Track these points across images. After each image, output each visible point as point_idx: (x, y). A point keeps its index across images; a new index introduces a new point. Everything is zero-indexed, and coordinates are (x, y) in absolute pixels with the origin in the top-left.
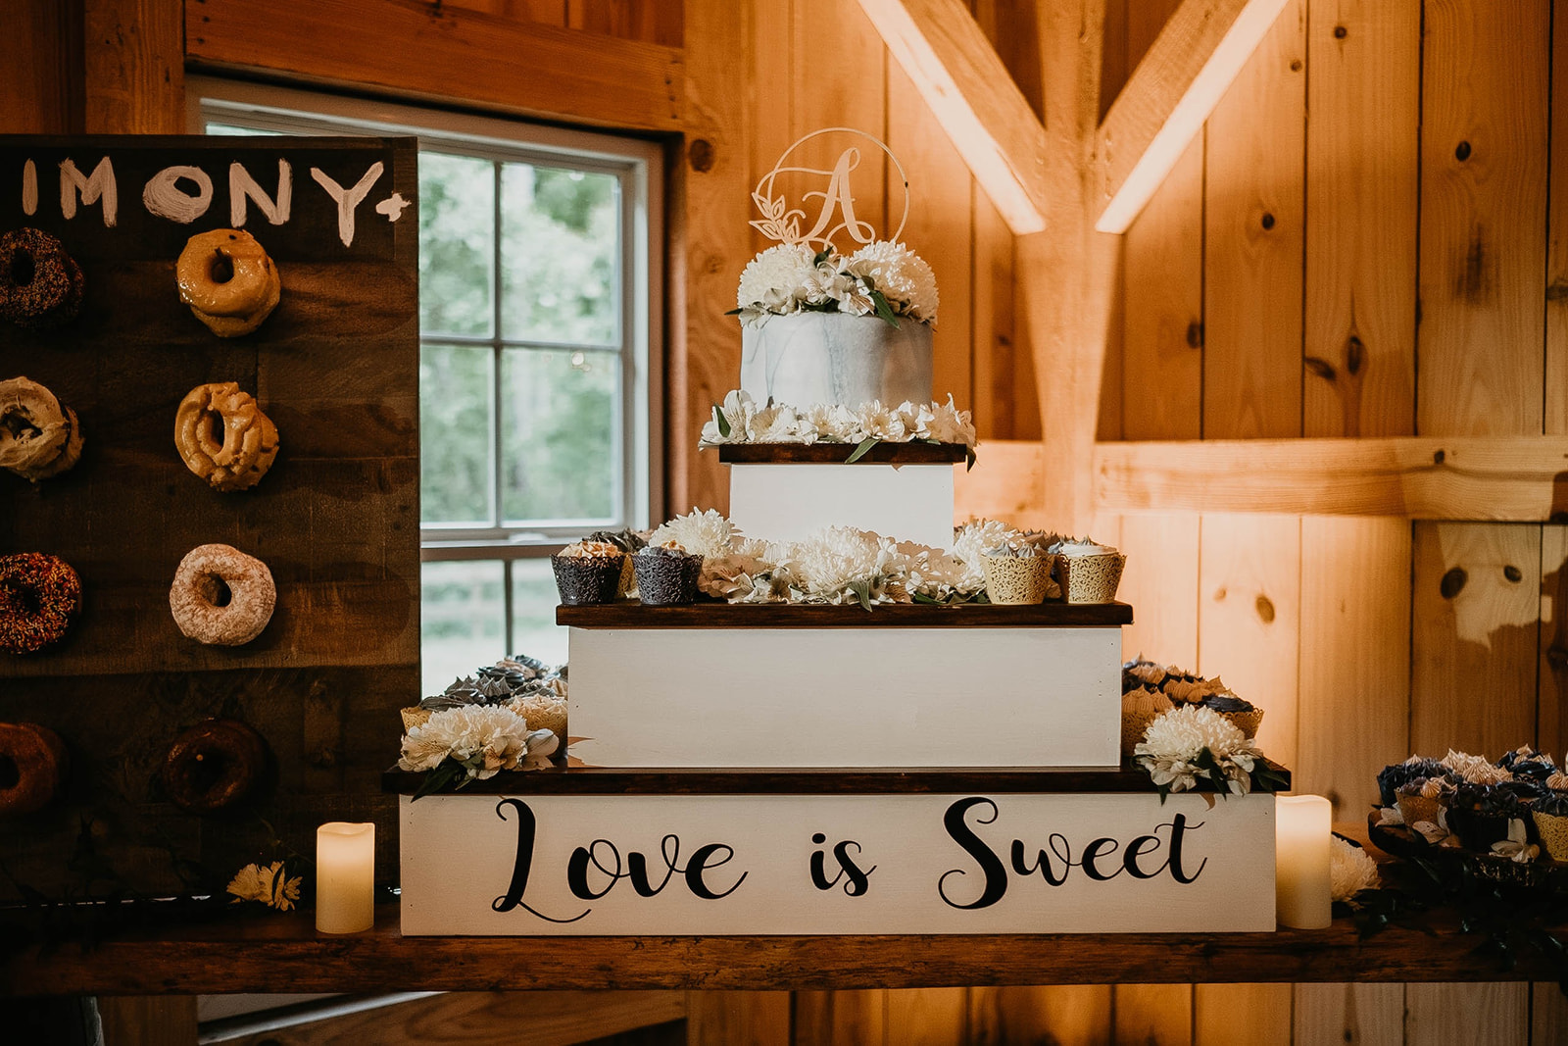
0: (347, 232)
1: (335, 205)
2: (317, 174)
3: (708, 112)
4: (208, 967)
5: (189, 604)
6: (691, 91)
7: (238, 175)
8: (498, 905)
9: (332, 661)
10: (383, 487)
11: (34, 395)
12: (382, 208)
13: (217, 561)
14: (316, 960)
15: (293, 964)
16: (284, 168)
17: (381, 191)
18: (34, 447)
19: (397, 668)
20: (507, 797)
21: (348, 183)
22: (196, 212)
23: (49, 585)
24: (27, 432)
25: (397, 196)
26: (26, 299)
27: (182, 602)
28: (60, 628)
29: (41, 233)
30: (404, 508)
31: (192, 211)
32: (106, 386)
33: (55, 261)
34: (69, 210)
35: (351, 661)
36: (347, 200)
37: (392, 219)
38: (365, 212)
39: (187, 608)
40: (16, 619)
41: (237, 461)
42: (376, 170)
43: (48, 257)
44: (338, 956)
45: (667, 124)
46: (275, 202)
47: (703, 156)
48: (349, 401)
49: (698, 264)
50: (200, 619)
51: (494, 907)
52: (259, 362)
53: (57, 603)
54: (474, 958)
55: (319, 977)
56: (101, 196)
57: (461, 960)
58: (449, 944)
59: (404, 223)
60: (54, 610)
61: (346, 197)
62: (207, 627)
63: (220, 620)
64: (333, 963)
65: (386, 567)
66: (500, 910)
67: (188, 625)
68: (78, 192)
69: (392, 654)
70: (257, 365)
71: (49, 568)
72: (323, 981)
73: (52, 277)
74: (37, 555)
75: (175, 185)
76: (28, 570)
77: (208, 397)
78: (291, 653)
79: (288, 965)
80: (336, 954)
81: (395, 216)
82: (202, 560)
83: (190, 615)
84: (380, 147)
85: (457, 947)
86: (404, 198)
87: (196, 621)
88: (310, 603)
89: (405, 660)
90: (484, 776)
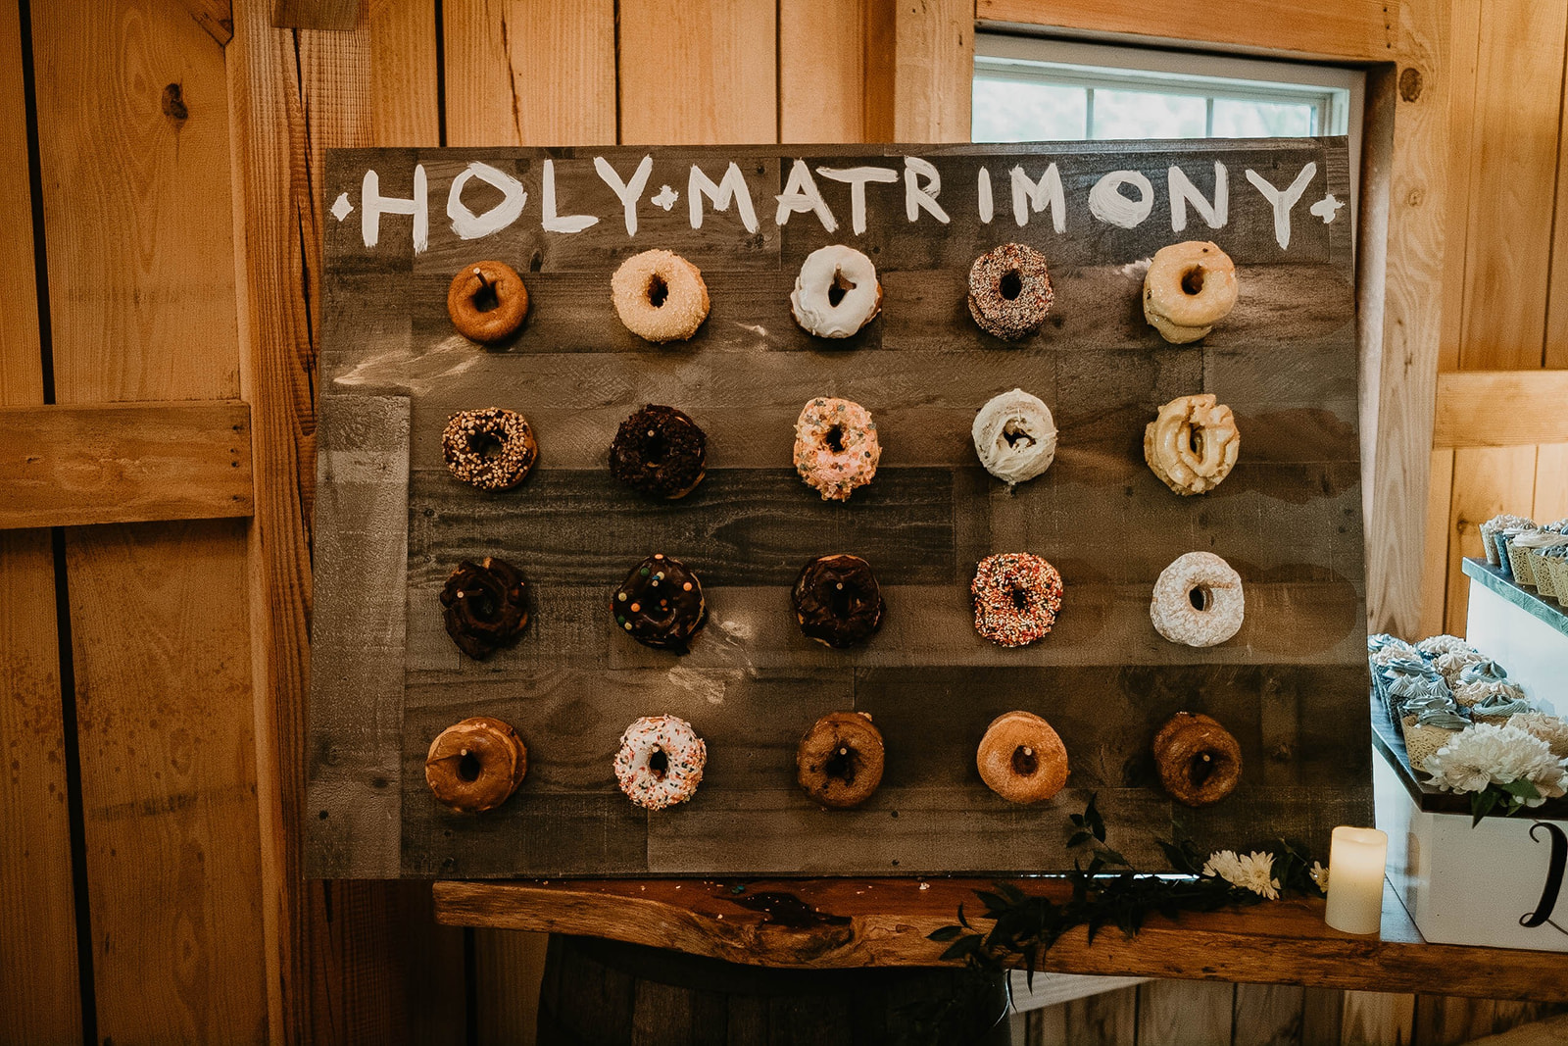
0: (1283, 235)
1: (1270, 208)
2: (1252, 176)
3: (1419, 37)
4: (1245, 958)
5: (1181, 610)
6: (1405, 20)
7: (1176, 177)
8: (1525, 921)
9: (1286, 660)
10: (1327, 489)
11: (1031, 408)
12: (1316, 209)
13: (1208, 571)
14: (1347, 960)
15: (1325, 961)
16: (1221, 170)
17: (1316, 191)
18: (1030, 456)
19: (1348, 668)
20: (1541, 821)
21: (1282, 185)
22: (1139, 217)
23: (1039, 584)
24: (1023, 442)
25: (1330, 197)
26: (1016, 313)
27: (1174, 608)
28: (1049, 625)
29: (1028, 249)
30: (1348, 512)
31: (1135, 216)
32: (1065, 389)
33: (1045, 277)
34: (1022, 219)
35: (1303, 661)
36: (1282, 201)
37: (1326, 221)
38: (1299, 212)
39: (1179, 614)
40: (1010, 615)
41: (1220, 472)
42: (1309, 171)
43: (1038, 272)
44: (1368, 958)
45: (1381, 55)
46: (1212, 204)
47: (1412, 87)
48: (1290, 405)
49: (1401, 197)
50: (1192, 624)
51: (1521, 922)
52: (1205, 365)
53: (1046, 601)
54: (1501, 970)
55: (1351, 976)
56: (1050, 203)
57: (1489, 970)
58: (1475, 953)
59: (1339, 224)
60: (1044, 608)
61: (1281, 199)
62: (1198, 632)
63: (1210, 625)
64: (1364, 964)
65: (1333, 570)
66: (1528, 925)
67: (1180, 629)
68: (1029, 200)
69: (1340, 654)
70: (1203, 368)
71: (1037, 569)
72: (1356, 980)
73: (1041, 292)
74: (1025, 555)
75: (1118, 190)
76: (1020, 570)
77: (1192, 409)
78: (1247, 650)
79: (1319, 962)
80: (1366, 955)
81: (1329, 218)
82: (1194, 569)
83: (1183, 620)
84: (1313, 147)
85: (1482, 958)
86: (1338, 197)
87: (1188, 626)
88: (1262, 602)
89: (1354, 660)
90: (1534, 804)
